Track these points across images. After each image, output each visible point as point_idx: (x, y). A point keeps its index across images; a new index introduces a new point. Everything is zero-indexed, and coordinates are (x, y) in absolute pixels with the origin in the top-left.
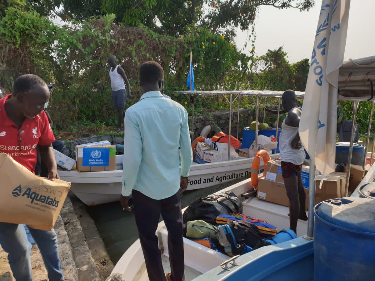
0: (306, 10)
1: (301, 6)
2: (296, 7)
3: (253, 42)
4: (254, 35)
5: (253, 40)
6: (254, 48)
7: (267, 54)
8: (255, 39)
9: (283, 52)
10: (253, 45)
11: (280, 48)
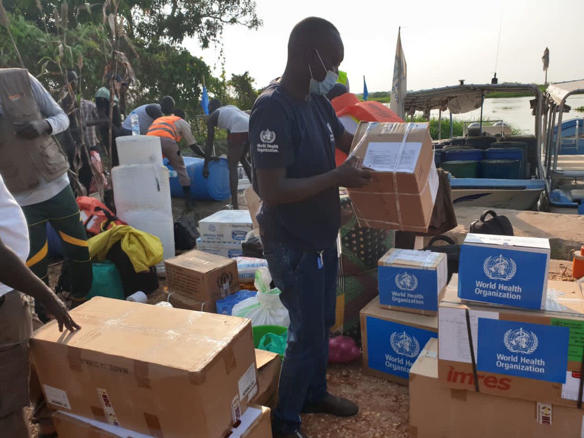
0: (253, 29)
1: (249, 24)
2: (245, 24)
3: (223, 64)
4: (223, 56)
5: (223, 63)
6: (224, 72)
7: (232, 78)
8: (225, 61)
9: (250, 78)
10: (223, 68)
11: (246, 73)
